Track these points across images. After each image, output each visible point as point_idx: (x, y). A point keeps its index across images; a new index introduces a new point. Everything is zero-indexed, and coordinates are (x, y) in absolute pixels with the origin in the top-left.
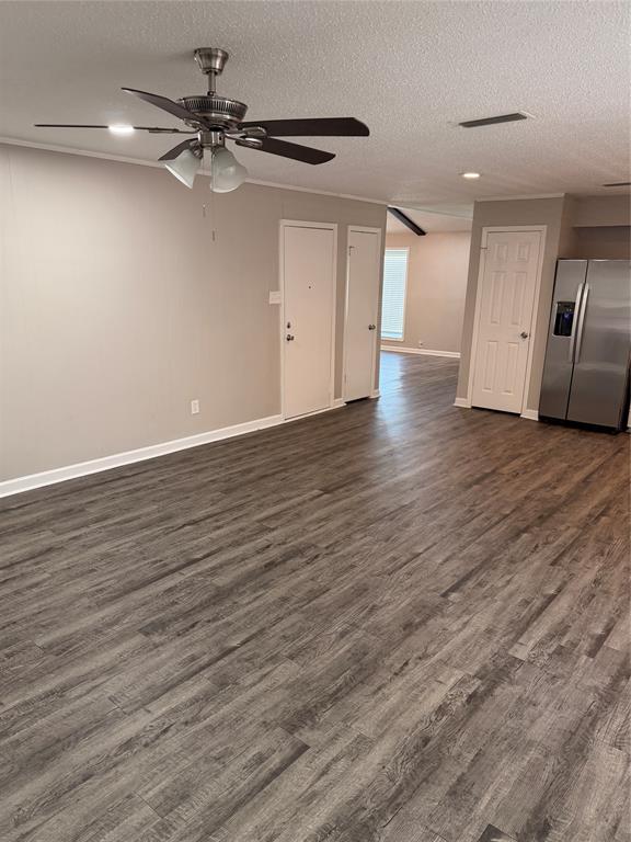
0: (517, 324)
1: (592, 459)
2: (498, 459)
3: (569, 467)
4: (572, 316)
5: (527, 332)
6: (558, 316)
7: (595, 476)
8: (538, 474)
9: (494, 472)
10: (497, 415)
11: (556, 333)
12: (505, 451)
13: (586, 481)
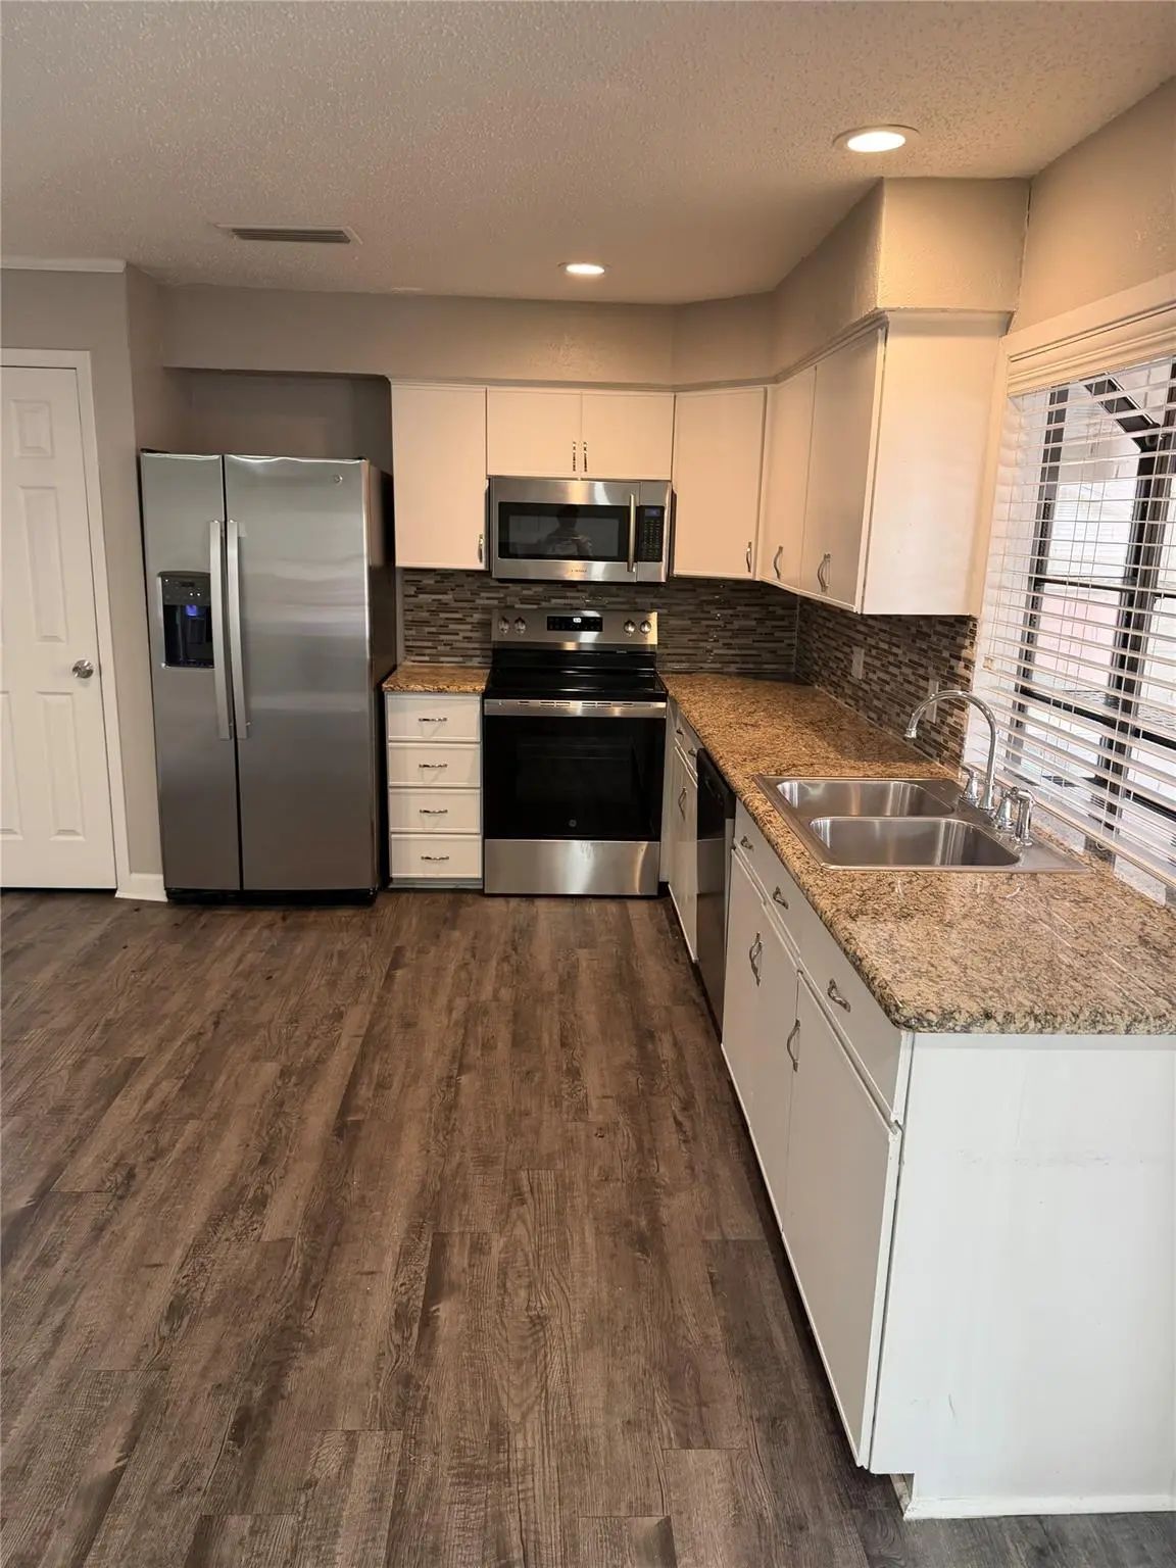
0: (55, 638)
1: (339, 1016)
2: (60, 1110)
3: (284, 1073)
4: (207, 612)
5: (90, 660)
6: (169, 611)
7: (364, 1092)
8: (196, 1149)
9: (43, 1194)
10: (51, 905)
11: (172, 659)
12: (79, 1065)
13: (344, 1128)
